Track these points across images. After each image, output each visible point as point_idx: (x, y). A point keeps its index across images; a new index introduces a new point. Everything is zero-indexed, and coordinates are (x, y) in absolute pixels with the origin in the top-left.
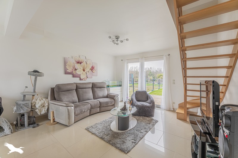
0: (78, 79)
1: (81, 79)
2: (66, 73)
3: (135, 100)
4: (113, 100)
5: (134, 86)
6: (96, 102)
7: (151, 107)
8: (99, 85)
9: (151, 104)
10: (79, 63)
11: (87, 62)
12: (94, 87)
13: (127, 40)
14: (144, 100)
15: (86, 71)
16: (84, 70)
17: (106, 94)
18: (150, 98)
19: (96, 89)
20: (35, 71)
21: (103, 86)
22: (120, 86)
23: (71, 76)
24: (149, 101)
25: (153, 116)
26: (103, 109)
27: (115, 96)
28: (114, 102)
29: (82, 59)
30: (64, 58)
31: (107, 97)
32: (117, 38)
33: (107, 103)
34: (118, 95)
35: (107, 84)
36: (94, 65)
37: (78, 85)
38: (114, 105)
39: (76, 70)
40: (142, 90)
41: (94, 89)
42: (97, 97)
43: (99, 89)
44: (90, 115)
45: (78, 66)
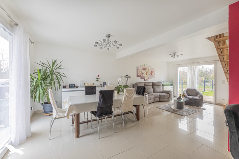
0: (143, 79)
1: (145, 80)
2: (138, 76)
3: (186, 94)
4: (168, 94)
5: (183, 87)
6: (157, 94)
7: (200, 100)
8: (157, 84)
9: (200, 98)
10: (144, 69)
11: (149, 69)
12: (154, 85)
13: (182, 55)
14: (194, 95)
15: (148, 75)
16: (147, 74)
17: (162, 90)
18: (199, 94)
19: (155, 87)
20: (127, 76)
21: (160, 85)
22: (172, 85)
23: (140, 78)
24: (198, 96)
25: (202, 106)
26: (161, 100)
27: (169, 92)
28: (169, 96)
29: (146, 66)
30: (137, 67)
31: (163, 92)
32: (175, 54)
33: (164, 96)
34: (172, 91)
35: (162, 84)
36: (153, 70)
37: (145, 83)
38: (169, 98)
39: (142, 74)
40: (192, 88)
41: (154, 87)
42: (156, 92)
43: (157, 87)
44: (154, 102)
45: (144, 72)
